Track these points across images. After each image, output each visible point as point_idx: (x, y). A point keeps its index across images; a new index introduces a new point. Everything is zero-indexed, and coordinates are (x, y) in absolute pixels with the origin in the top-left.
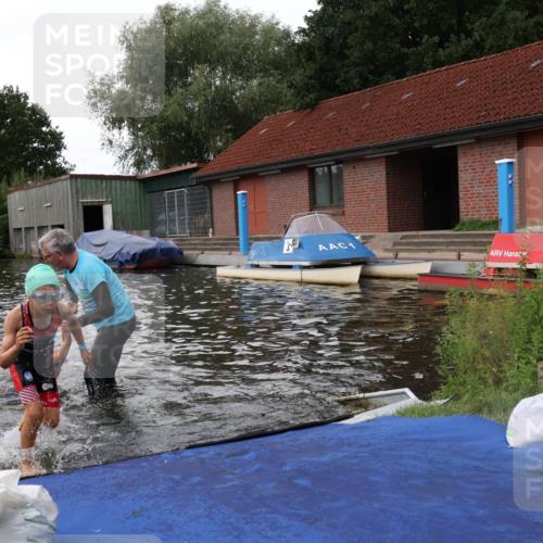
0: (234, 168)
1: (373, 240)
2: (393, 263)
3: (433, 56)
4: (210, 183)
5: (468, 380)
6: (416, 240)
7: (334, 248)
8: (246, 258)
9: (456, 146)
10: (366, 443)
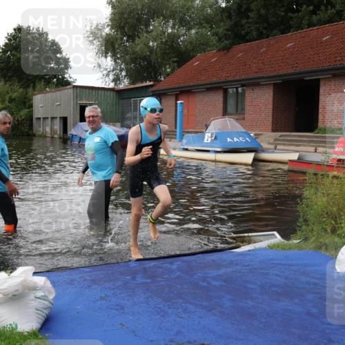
0: (177, 86)
1: (261, 136)
2: (273, 152)
3: (308, 20)
5: (315, 228)
6: (289, 138)
7: (237, 141)
8: (180, 144)
10: (247, 264)
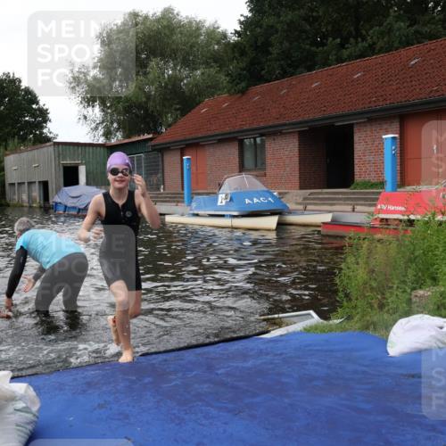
0: (182, 138)
1: (287, 196)
2: (303, 214)
3: (336, 55)
4: (163, 149)
5: (359, 304)
6: (321, 196)
7: (257, 202)
8: (189, 208)
9: (353, 124)
10: (279, 352)
